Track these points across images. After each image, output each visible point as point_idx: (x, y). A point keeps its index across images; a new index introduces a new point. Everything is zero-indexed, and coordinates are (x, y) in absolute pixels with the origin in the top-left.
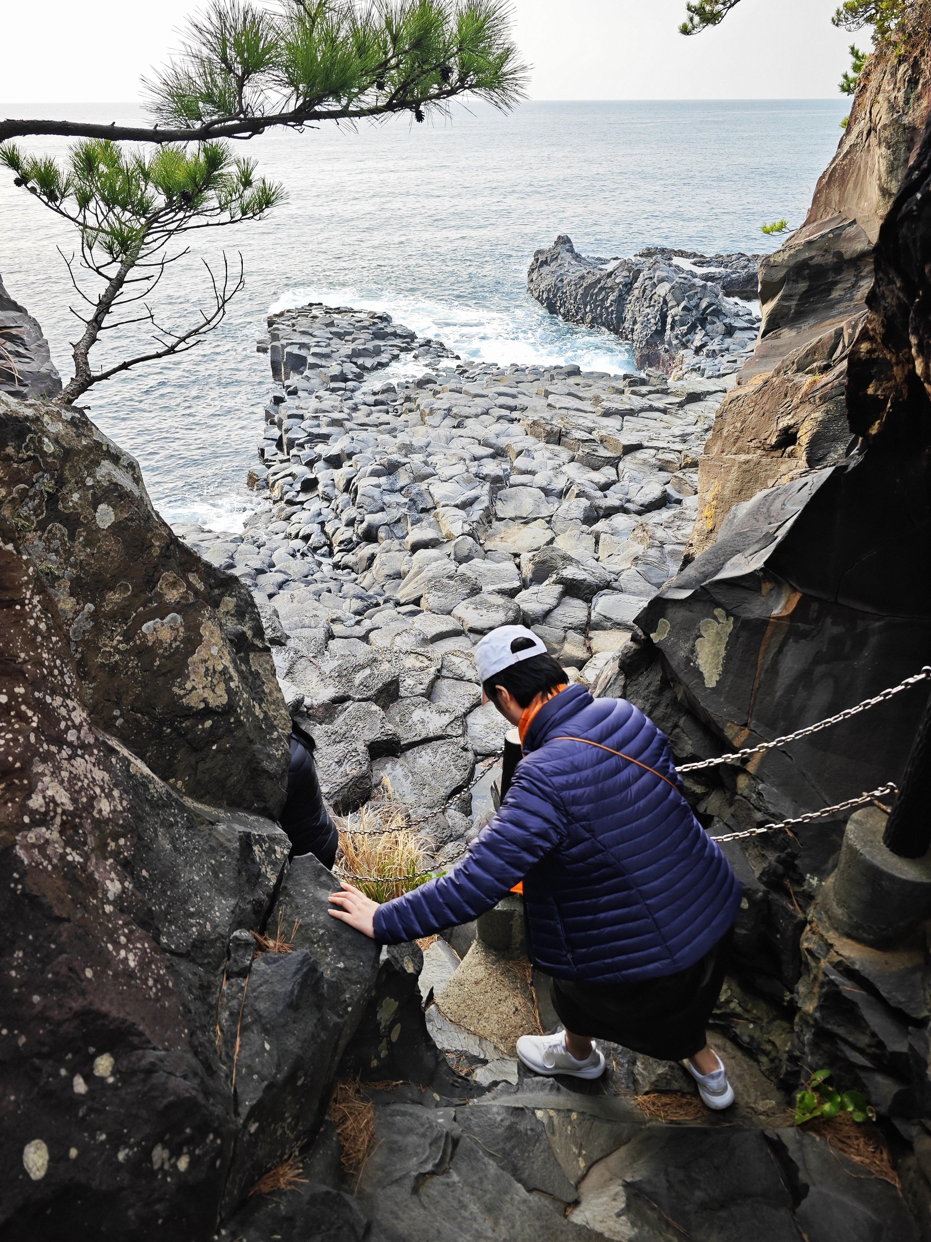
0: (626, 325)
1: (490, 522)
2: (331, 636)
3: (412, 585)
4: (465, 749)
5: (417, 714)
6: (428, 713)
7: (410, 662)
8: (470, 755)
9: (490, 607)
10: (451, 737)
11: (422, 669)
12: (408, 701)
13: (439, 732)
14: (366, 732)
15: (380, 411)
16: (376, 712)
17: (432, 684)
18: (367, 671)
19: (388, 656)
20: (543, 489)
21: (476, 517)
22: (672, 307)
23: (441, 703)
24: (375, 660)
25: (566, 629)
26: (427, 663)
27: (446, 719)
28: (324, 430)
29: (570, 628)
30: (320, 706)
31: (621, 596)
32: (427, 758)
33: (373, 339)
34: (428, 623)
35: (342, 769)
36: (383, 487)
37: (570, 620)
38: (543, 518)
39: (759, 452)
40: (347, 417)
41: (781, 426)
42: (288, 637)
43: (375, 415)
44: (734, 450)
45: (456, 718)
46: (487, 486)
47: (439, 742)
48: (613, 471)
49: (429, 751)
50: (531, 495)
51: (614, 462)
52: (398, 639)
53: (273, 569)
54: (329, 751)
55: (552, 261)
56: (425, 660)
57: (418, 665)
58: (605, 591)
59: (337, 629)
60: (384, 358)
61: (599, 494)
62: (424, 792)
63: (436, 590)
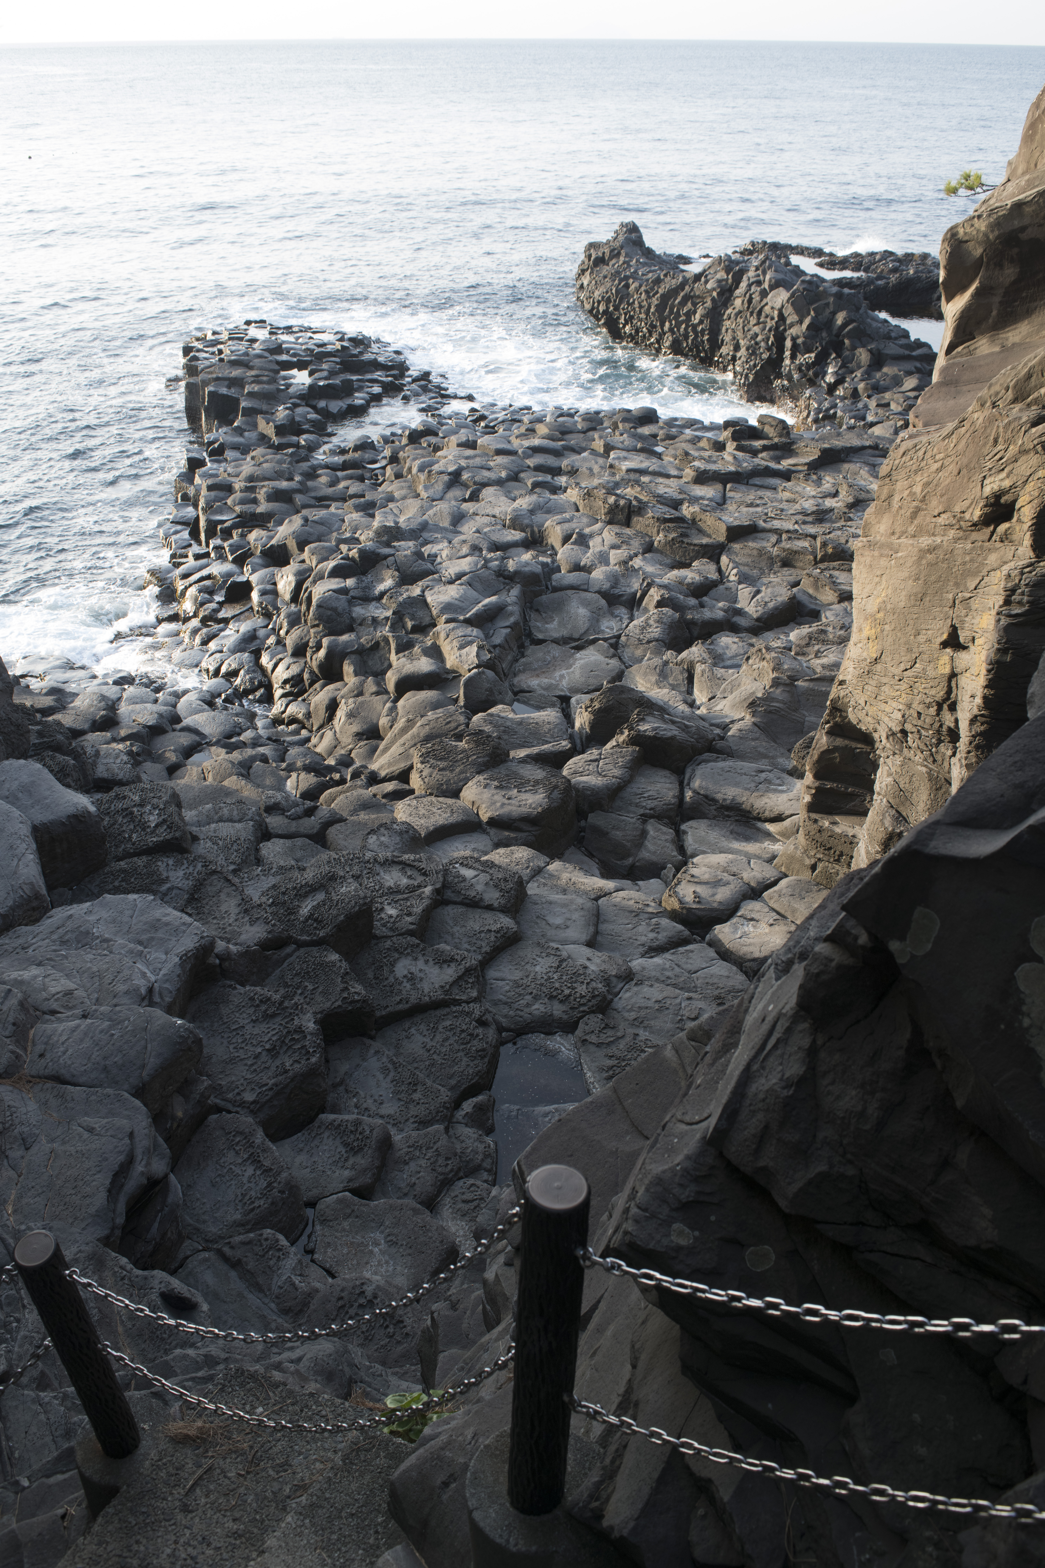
0: (724, 350)
1: (522, 646)
2: (265, 834)
3: (396, 750)
4: (482, 1023)
5: (403, 967)
6: (420, 964)
7: (393, 878)
8: (491, 1034)
9: (522, 785)
10: (458, 1002)
11: (412, 889)
12: (388, 943)
13: (440, 995)
14: (319, 998)
15: (350, 477)
16: (333, 964)
17: (428, 915)
18: (321, 896)
19: (356, 870)
20: (604, 594)
21: (498, 640)
22: (792, 325)
23: (442, 946)
24: (333, 878)
25: (645, 818)
26: (420, 879)
27: (450, 973)
28: (262, 507)
29: (652, 817)
30: (242, 955)
31: (729, 763)
32: (419, 1038)
33: (341, 371)
34: (422, 811)
35: (278, 1062)
36: (352, 593)
37: (650, 804)
38: (605, 640)
39: (952, 533)
40: (298, 486)
41: (987, 490)
42: (195, 839)
43: (342, 485)
44: (911, 529)
45: (468, 971)
46: (515, 591)
47: (439, 1012)
48: (712, 567)
49: (423, 1027)
50: (586, 604)
51: (713, 553)
52: (372, 839)
53: (178, 727)
54: (256, 1031)
55: (611, 259)
56: (415, 874)
57: (405, 881)
58: (706, 755)
59: (274, 822)
60: (359, 399)
61: (692, 601)
62: (416, 1096)
63: (436, 757)
